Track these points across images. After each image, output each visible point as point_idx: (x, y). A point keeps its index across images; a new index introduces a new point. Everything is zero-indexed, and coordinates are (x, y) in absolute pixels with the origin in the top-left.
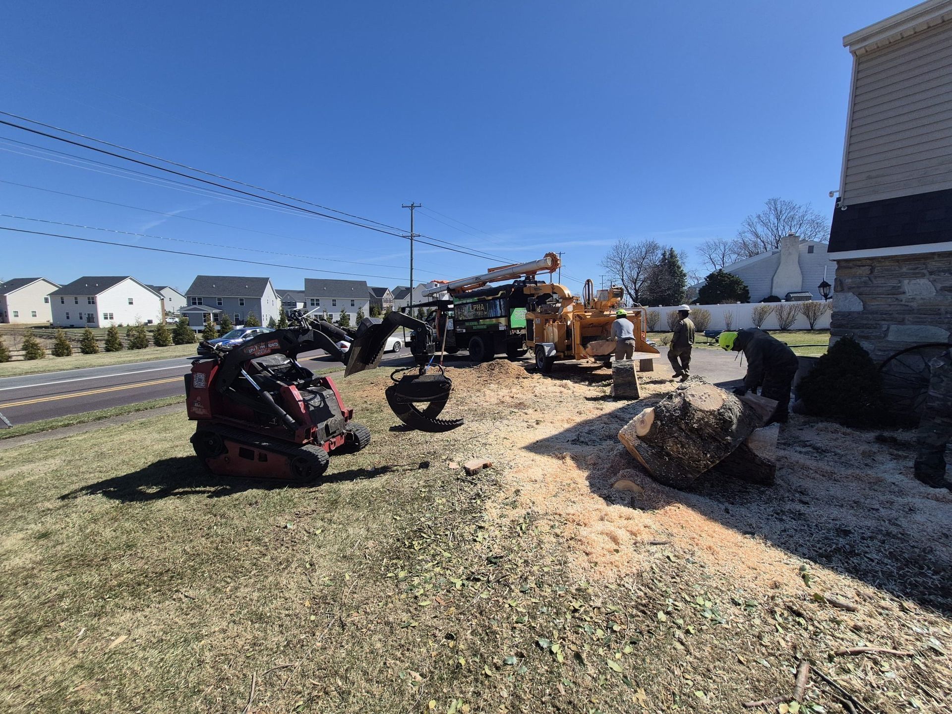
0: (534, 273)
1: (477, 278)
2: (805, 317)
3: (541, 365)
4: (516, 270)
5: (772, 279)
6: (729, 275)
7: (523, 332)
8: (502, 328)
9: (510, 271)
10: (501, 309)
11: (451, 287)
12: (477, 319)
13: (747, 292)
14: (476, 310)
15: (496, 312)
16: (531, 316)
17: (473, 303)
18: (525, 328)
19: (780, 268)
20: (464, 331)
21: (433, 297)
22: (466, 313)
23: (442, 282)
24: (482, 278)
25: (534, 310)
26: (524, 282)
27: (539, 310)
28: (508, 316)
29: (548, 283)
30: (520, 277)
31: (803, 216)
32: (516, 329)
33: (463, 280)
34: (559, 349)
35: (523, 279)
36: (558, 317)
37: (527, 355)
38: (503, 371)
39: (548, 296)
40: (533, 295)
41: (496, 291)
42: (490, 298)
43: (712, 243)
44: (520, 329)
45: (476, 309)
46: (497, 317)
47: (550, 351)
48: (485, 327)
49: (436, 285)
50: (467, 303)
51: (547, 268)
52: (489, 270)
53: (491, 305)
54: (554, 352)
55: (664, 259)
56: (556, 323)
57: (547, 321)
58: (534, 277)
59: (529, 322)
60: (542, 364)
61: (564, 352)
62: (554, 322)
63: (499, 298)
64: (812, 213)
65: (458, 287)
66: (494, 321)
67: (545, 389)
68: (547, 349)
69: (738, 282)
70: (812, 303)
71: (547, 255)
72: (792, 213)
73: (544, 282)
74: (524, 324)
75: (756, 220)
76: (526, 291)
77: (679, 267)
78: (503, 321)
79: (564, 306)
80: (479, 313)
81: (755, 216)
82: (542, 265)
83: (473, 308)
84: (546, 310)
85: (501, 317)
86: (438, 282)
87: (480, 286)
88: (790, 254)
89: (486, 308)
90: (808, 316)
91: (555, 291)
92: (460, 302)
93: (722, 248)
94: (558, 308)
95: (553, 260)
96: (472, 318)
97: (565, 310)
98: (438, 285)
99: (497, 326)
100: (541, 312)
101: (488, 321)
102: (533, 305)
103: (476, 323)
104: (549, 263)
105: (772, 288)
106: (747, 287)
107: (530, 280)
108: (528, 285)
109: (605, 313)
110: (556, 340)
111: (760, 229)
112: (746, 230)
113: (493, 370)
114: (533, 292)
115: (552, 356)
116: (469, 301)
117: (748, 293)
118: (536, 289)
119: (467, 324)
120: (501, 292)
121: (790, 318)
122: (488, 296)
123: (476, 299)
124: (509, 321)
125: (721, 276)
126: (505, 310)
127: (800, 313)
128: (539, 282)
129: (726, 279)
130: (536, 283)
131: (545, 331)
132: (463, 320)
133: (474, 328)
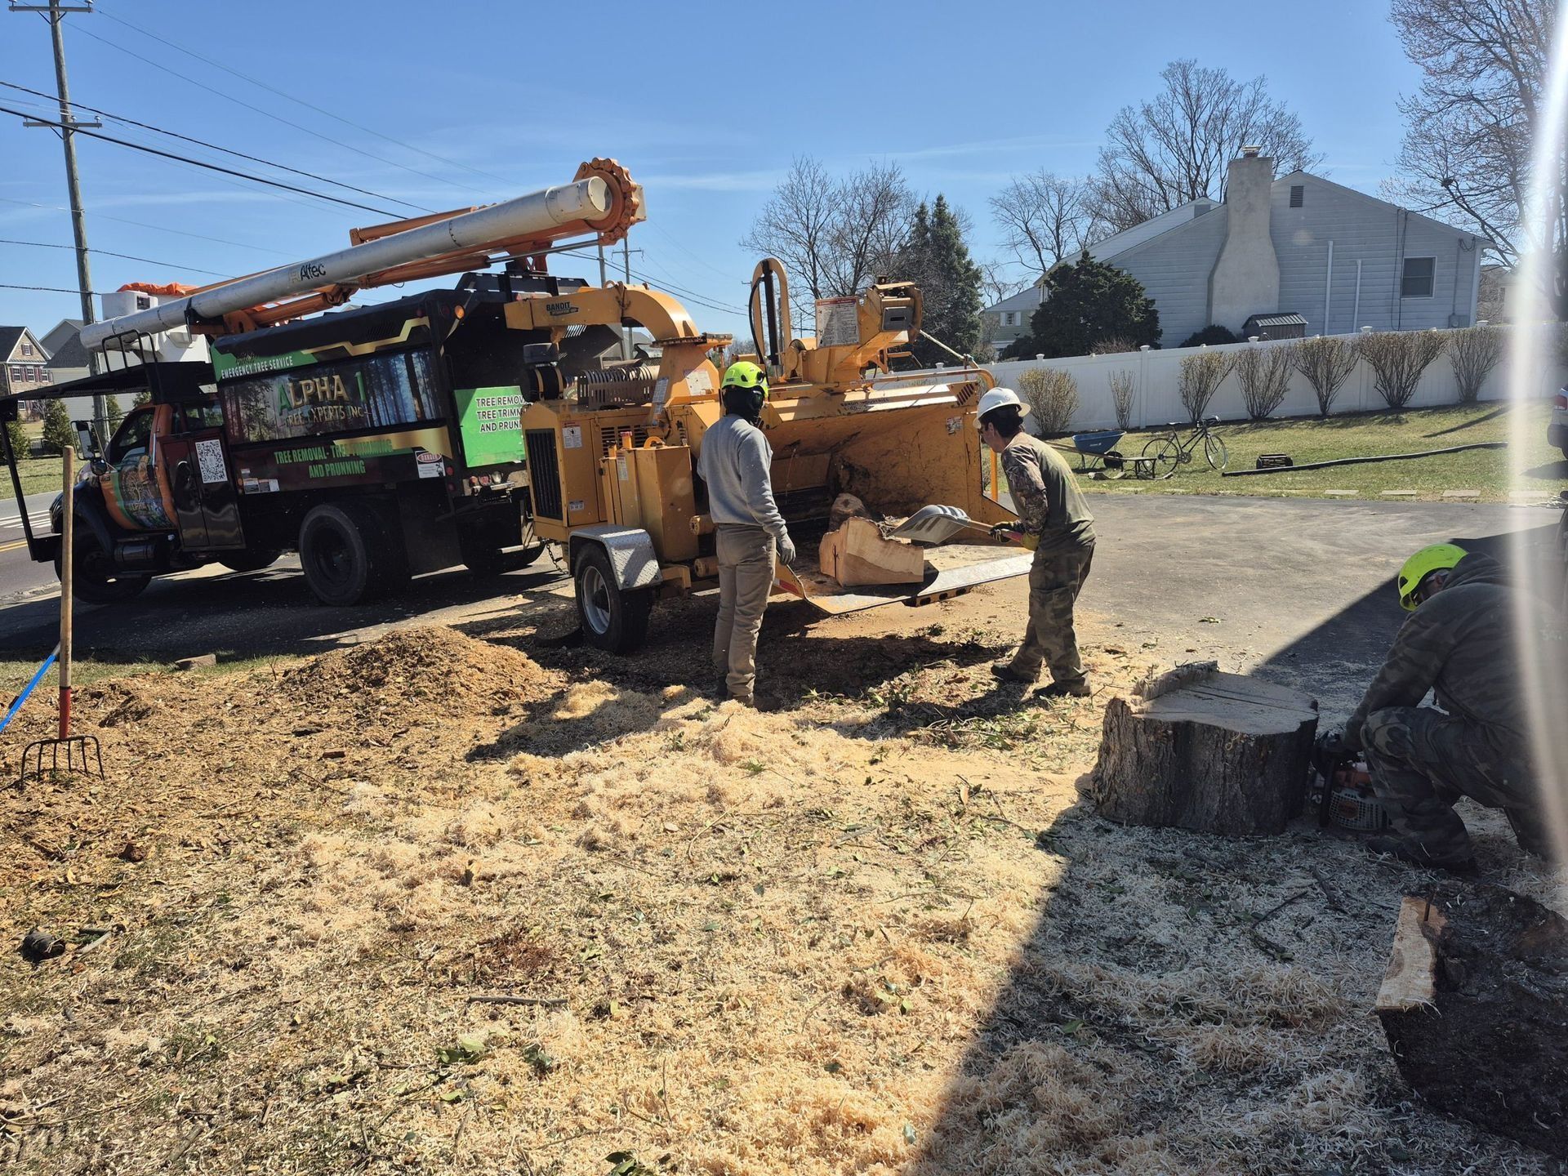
0: (540, 243)
1: (308, 269)
2: (1308, 382)
3: (599, 621)
4: (465, 232)
5: (1210, 280)
6: (1109, 268)
7: (520, 480)
8: (428, 470)
9: (441, 237)
10: (416, 394)
11: (204, 307)
12: (320, 436)
13: (1152, 317)
14: (314, 400)
15: (397, 405)
16: (545, 417)
17: (297, 372)
18: (521, 466)
19: (1228, 248)
20: (274, 486)
21: (140, 352)
22: (271, 415)
23: (170, 291)
24: (329, 268)
25: (552, 394)
26: (503, 280)
27: (571, 393)
28: (449, 420)
29: (595, 283)
30: (487, 263)
31: (1246, 116)
32: (486, 470)
33: (250, 280)
34: (669, 551)
35: (498, 269)
36: (655, 417)
37: (543, 563)
38: (423, 684)
39: (600, 336)
40: (543, 334)
41: (386, 319)
42: (368, 348)
43: (1030, 187)
44: (506, 469)
45: (313, 397)
46: (402, 427)
47: (634, 567)
48: (358, 468)
49: (144, 304)
50: (273, 374)
51: (589, 225)
52: (358, 236)
53: (375, 374)
54: (649, 571)
55: (921, 228)
56: (648, 448)
57: (610, 437)
58: (541, 264)
59: (540, 443)
60: (605, 616)
61: (689, 562)
62: (639, 441)
63: (405, 349)
64: (1266, 107)
65: (233, 307)
66: (394, 442)
67: (633, 786)
68: (620, 560)
69: (1130, 290)
70: (1324, 342)
71: (586, 170)
72: (1222, 106)
73: (583, 283)
74: (515, 449)
75: (1142, 121)
76: (516, 318)
77: (962, 254)
78: (430, 440)
79: (673, 373)
80: (330, 414)
81: (1138, 110)
82: (570, 209)
83: (298, 393)
84: (601, 395)
85: (422, 423)
86: (151, 291)
87: (329, 300)
88: (1250, 208)
89: (354, 393)
90: (1314, 379)
91: (629, 313)
92: (244, 370)
93: (1054, 201)
94: (651, 383)
95: (610, 192)
96: (300, 431)
97: (677, 391)
98: (155, 302)
99: (408, 459)
100: (583, 402)
101: (368, 445)
102: (549, 373)
103: (318, 454)
104: (598, 199)
105: (1209, 304)
106: (1153, 302)
107: (527, 275)
108: (522, 294)
109: (850, 397)
110: (657, 511)
111: (1153, 148)
112: (1119, 148)
113: (378, 683)
114: (543, 320)
115: (645, 588)
116: (277, 363)
117: (1156, 320)
118: (555, 308)
119: (282, 458)
120: (409, 325)
121: (1275, 386)
122: (356, 342)
123: (307, 355)
124: (455, 440)
125: (1088, 273)
126: (435, 398)
127: (1297, 373)
128: (565, 282)
129: (1102, 281)
130: (551, 284)
131: (605, 479)
132: (261, 443)
133: (315, 472)
